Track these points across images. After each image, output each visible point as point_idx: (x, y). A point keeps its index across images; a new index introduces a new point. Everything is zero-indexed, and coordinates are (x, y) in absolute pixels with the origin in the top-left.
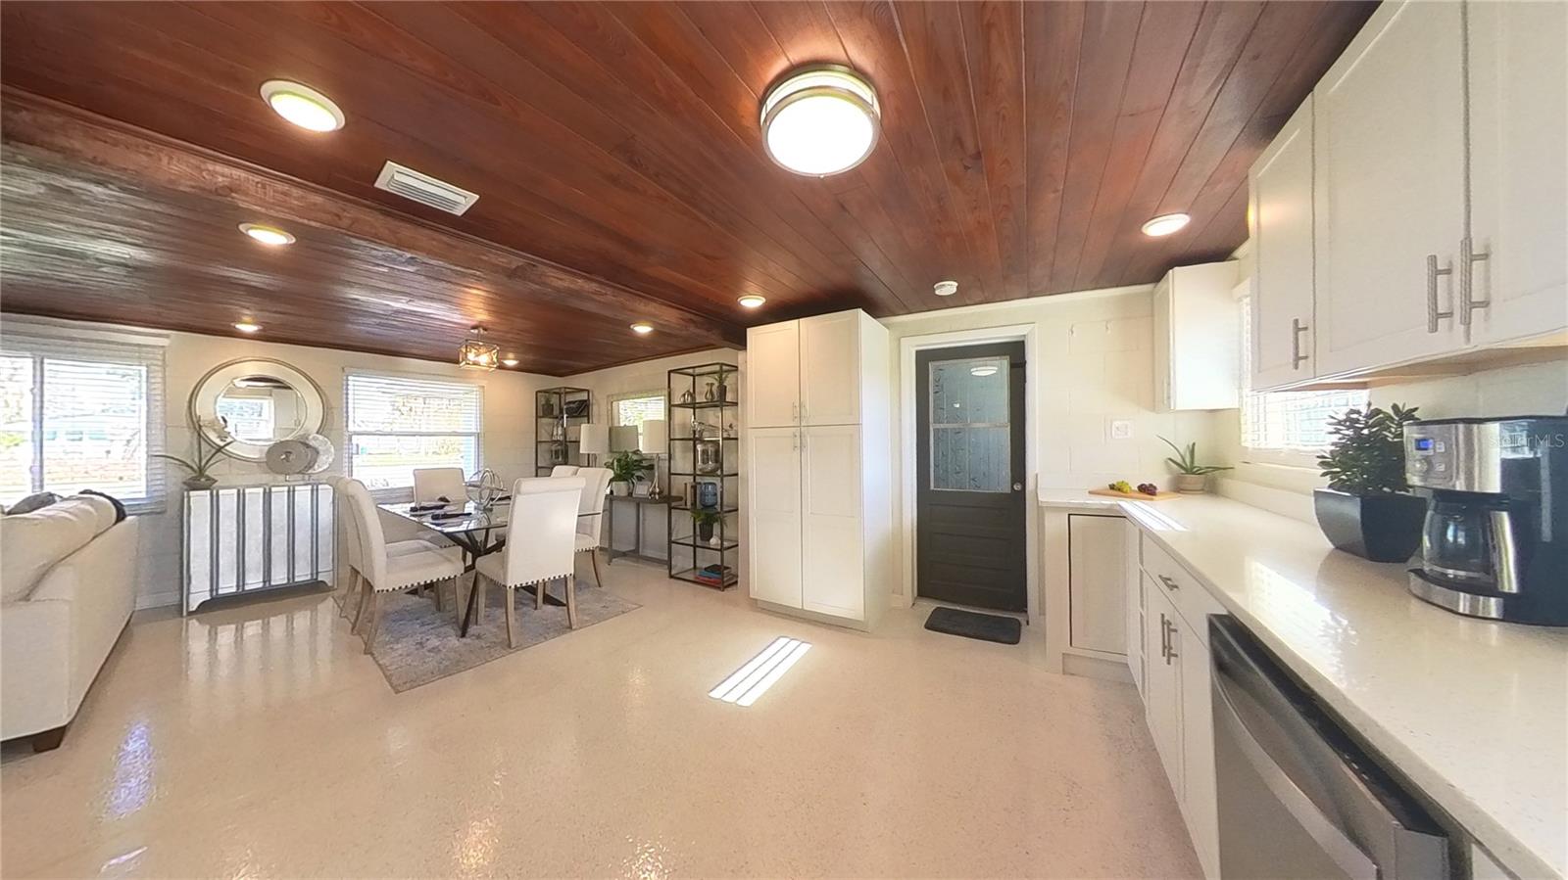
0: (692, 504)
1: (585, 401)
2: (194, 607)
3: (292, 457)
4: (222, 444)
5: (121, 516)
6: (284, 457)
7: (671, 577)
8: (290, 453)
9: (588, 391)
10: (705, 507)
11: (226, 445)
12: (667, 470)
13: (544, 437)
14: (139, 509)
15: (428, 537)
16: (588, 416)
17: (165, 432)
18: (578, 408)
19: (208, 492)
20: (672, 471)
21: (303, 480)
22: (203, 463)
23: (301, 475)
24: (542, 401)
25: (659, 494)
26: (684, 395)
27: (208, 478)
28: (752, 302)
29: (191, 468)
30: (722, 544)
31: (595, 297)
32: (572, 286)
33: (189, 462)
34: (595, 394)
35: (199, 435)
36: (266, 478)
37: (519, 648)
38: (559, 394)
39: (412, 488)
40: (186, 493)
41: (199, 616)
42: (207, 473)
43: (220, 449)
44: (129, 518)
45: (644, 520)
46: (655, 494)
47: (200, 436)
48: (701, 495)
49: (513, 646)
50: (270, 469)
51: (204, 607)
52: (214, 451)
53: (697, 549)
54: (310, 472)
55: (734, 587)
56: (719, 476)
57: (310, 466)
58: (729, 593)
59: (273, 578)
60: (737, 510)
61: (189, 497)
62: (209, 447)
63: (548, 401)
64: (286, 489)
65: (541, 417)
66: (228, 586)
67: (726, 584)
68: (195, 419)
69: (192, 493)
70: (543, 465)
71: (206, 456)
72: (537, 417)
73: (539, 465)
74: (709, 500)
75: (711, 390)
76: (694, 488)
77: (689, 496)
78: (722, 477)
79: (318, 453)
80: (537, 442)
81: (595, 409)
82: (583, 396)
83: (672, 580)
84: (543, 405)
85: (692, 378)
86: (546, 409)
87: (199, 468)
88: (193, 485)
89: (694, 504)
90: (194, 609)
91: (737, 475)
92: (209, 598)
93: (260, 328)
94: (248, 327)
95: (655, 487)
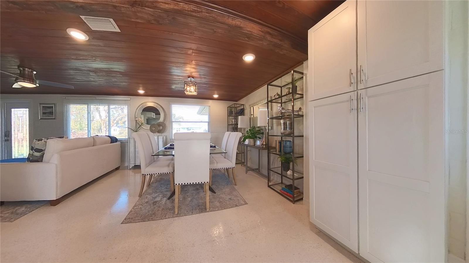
0: (279, 151)
1: (243, 109)
7: (269, 187)
9: (244, 105)
10: (286, 153)
11: (142, 125)
13: (230, 123)
16: (244, 114)
18: (241, 112)
20: (269, 135)
24: (229, 110)
25: (265, 145)
26: (275, 96)
29: (134, 131)
30: (293, 175)
31: (194, 14)
32: (176, 8)
34: (246, 106)
45: (262, 156)
46: (263, 145)
48: (284, 147)
55: (301, 202)
56: (291, 136)
58: (297, 206)
60: (303, 157)
63: (231, 110)
67: (295, 199)
71: (137, 128)
72: (228, 116)
74: (288, 150)
75: (289, 91)
76: (280, 143)
77: (277, 147)
78: (294, 137)
80: (228, 125)
81: (246, 112)
82: (242, 107)
85: (280, 88)
86: (230, 113)
89: (280, 151)
90: (131, 168)
91: (303, 136)
93: (145, 92)
94: (141, 92)
95: (263, 142)
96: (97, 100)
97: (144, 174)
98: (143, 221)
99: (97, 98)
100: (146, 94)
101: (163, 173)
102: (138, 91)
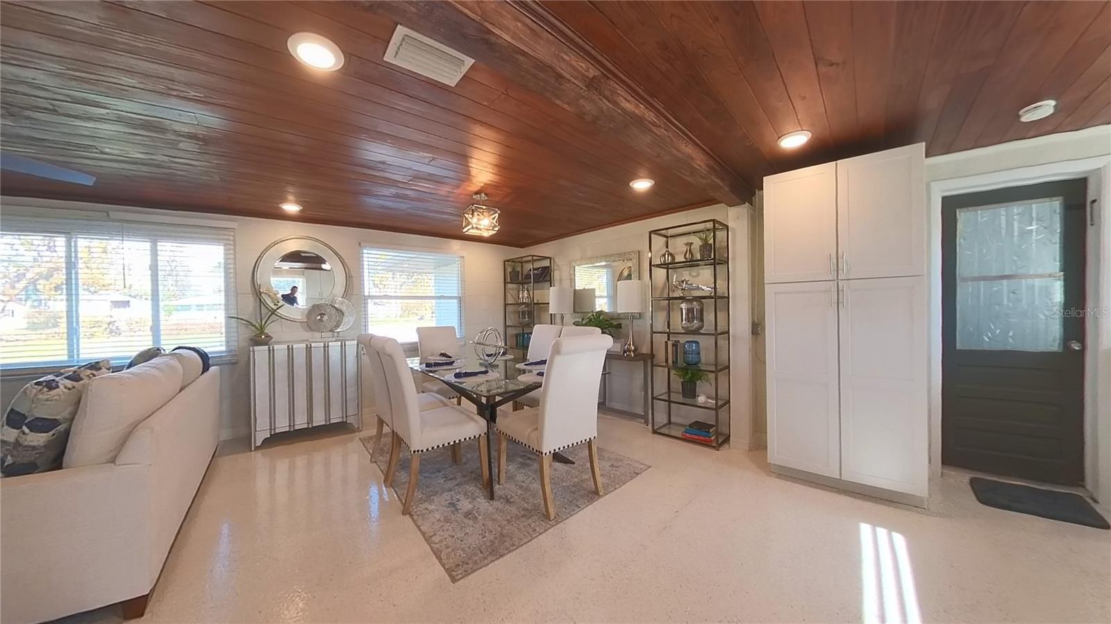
0: (673, 362)
2: (258, 444)
3: (326, 318)
4: (275, 308)
5: (206, 368)
6: (319, 317)
7: (655, 432)
8: (324, 314)
9: (550, 258)
10: (687, 364)
11: (277, 309)
12: (649, 329)
13: (510, 300)
14: (221, 361)
15: (435, 388)
16: (550, 281)
17: (237, 297)
18: (542, 274)
19: (267, 347)
20: (654, 330)
21: (333, 337)
22: (263, 324)
23: (332, 333)
24: (509, 270)
25: (634, 351)
26: (664, 255)
27: (267, 336)
28: (794, 141)
29: (255, 326)
33: (254, 323)
34: (557, 260)
35: (260, 299)
36: (307, 335)
37: (559, 519)
38: (522, 263)
39: (417, 343)
40: (251, 349)
41: (263, 451)
42: (266, 331)
43: (273, 312)
44: (212, 369)
46: (630, 351)
47: (261, 302)
48: (683, 353)
49: (552, 517)
50: (310, 328)
51: (268, 443)
52: (270, 313)
53: (672, 404)
54: (338, 330)
55: (727, 446)
57: (338, 326)
58: (725, 452)
59: (314, 420)
60: (729, 368)
61: (254, 351)
62: (267, 311)
63: (514, 269)
64: (322, 344)
65: (508, 283)
66: (282, 425)
67: (717, 443)
68: (256, 287)
69: (256, 348)
70: (511, 324)
71: (264, 318)
72: (505, 283)
73: (507, 324)
74: (691, 358)
75: (690, 249)
76: (676, 345)
77: (670, 354)
79: (343, 314)
80: (506, 305)
81: (556, 275)
83: (655, 435)
84: (510, 272)
85: (665, 239)
86: (513, 276)
87: (261, 327)
88: (256, 341)
89: (675, 361)
90: (259, 445)
91: (728, 333)
92: (269, 436)
93: (302, 208)
94: (291, 208)
95: (630, 345)
96: (114, 221)
97: (418, 451)
98: (500, 558)
99: (113, 215)
100: (302, 214)
101: (465, 439)
102: (280, 206)
